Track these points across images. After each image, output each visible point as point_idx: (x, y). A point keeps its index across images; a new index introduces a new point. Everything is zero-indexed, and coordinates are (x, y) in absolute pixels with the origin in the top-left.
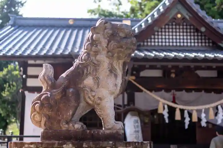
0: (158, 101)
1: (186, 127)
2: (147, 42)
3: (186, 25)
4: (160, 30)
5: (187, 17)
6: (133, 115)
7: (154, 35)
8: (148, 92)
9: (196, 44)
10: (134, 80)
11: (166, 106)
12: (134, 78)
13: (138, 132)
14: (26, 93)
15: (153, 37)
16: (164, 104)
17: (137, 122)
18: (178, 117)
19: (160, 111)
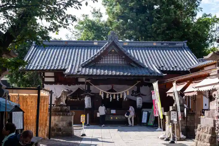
0: (100, 91)
1: (111, 101)
2: (99, 62)
3: (118, 55)
4: (104, 58)
5: (117, 51)
6: (88, 96)
7: (103, 58)
8: (94, 86)
9: (122, 63)
10: (90, 82)
11: (103, 92)
12: (90, 81)
13: (90, 103)
14: (44, 84)
15: (100, 61)
16: (102, 92)
17: (89, 99)
18: (107, 97)
19: (100, 94)
